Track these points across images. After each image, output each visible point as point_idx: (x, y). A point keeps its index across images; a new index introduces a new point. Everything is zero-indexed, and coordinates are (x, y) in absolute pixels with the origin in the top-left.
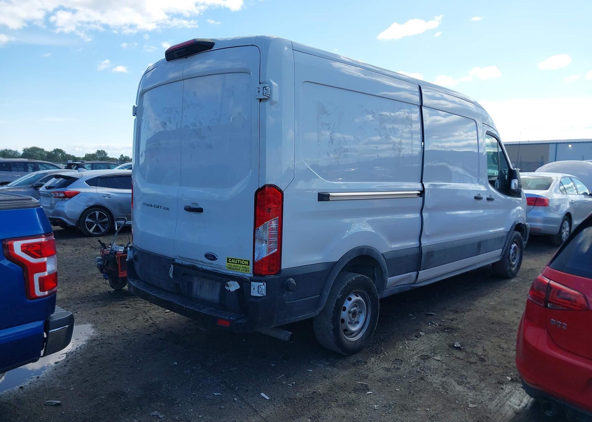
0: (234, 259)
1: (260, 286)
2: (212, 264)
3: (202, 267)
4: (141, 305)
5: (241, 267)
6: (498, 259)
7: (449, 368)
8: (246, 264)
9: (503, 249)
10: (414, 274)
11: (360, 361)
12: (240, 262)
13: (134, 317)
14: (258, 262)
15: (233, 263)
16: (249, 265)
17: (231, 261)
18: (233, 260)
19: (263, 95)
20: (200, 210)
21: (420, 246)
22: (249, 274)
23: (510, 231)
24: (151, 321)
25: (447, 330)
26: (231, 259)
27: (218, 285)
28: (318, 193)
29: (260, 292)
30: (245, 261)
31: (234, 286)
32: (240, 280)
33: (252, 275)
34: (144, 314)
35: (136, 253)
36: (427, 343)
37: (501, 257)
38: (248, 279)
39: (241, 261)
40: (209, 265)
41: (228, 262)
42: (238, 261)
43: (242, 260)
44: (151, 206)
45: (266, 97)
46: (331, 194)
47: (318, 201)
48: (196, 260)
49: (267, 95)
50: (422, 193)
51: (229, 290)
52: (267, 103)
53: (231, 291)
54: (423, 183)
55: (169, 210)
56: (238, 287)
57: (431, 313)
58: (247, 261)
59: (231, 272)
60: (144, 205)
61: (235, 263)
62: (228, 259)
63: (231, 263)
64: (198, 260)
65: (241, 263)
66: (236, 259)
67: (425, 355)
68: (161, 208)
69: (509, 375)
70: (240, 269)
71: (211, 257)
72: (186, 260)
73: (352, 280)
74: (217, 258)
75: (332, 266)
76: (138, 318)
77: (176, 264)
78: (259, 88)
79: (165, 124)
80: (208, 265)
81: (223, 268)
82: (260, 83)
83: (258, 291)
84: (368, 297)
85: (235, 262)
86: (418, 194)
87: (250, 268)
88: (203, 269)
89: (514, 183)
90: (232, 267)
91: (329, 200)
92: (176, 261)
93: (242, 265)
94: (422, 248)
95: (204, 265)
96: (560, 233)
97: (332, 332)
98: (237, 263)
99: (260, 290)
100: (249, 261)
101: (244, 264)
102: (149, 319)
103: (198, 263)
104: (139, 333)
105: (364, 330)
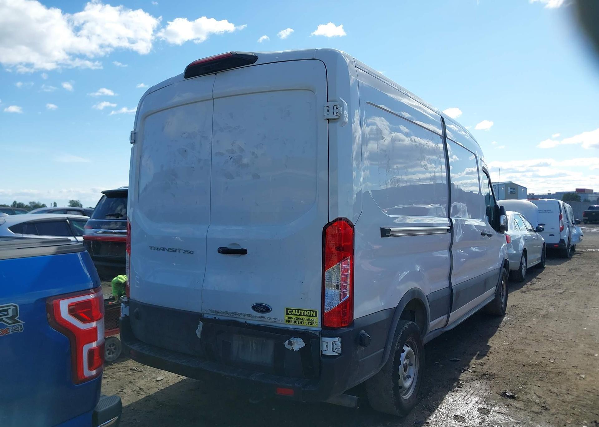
0: (296, 310)
1: (335, 342)
2: (264, 317)
3: (246, 322)
4: (121, 373)
5: (306, 319)
6: (493, 298)
7: (518, 421)
8: (312, 315)
9: (497, 287)
10: (445, 317)
11: (421, 422)
12: (304, 313)
13: (120, 390)
14: (329, 313)
15: (294, 315)
16: (316, 316)
17: (292, 312)
18: (294, 311)
19: (334, 114)
20: (243, 252)
21: (450, 287)
22: (317, 327)
23: (501, 268)
24: (144, 393)
25: (485, 377)
26: (291, 311)
27: (271, 344)
28: (381, 228)
29: (335, 349)
30: (310, 311)
31: (298, 344)
32: (305, 335)
33: (320, 329)
34: (130, 385)
35: (137, 309)
36: (475, 393)
37: (495, 294)
38: (317, 334)
39: (305, 311)
40: (259, 319)
41: (287, 313)
42: (301, 312)
43: (307, 311)
44: (164, 249)
45: (337, 117)
46: (392, 229)
47: (381, 237)
48: (238, 314)
49: (339, 115)
50: (451, 229)
51: (291, 349)
52: (338, 124)
53: (295, 350)
54: (451, 218)
55: (193, 253)
56: (303, 345)
57: (455, 359)
58: (313, 311)
59: (291, 326)
60: (151, 249)
61: (296, 315)
62: (287, 310)
63: (291, 314)
64: (241, 314)
65: (305, 315)
66: (298, 310)
67: (482, 408)
68: (179, 252)
69: (583, 423)
70: (303, 322)
71: (262, 308)
72: (222, 314)
73: (406, 328)
74: (270, 309)
75: (394, 311)
76: (125, 391)
77: (206, 320)
78: (329, 107)
79: (185, 151)
80: (257, 319)
81: (279, 322)
82: (328, 102)
83: (332, 348)
84: (416, 346)
85: (298, 314)
86: (448, 230)
87: (319, 320)
88: (250, 325)
89: (503, 219)
90: (293, 319)
91: (389, 236)
92: (205, 316)
93: (306, 317)
94: (452, 288)
95: (248, 319)
96: (521, 268)
97: (392, 392)
98: (300, 315)
99: (335, 347)
100: (316, 312)
101: (309, 315)
102: (139, 390)
103: (242, 317)
104: (136, 411)
105: (414, 385)
